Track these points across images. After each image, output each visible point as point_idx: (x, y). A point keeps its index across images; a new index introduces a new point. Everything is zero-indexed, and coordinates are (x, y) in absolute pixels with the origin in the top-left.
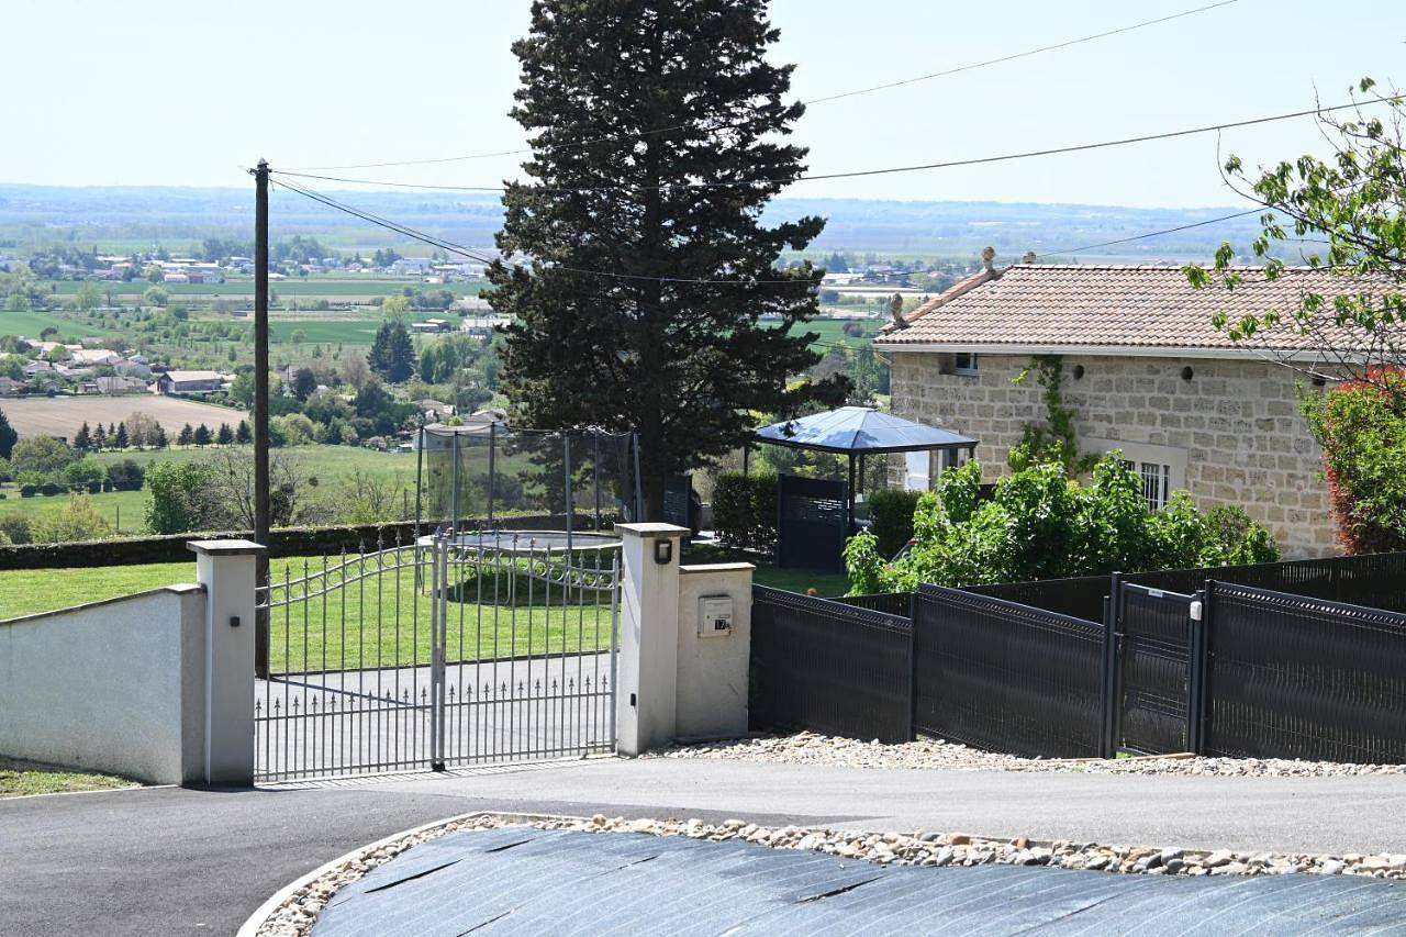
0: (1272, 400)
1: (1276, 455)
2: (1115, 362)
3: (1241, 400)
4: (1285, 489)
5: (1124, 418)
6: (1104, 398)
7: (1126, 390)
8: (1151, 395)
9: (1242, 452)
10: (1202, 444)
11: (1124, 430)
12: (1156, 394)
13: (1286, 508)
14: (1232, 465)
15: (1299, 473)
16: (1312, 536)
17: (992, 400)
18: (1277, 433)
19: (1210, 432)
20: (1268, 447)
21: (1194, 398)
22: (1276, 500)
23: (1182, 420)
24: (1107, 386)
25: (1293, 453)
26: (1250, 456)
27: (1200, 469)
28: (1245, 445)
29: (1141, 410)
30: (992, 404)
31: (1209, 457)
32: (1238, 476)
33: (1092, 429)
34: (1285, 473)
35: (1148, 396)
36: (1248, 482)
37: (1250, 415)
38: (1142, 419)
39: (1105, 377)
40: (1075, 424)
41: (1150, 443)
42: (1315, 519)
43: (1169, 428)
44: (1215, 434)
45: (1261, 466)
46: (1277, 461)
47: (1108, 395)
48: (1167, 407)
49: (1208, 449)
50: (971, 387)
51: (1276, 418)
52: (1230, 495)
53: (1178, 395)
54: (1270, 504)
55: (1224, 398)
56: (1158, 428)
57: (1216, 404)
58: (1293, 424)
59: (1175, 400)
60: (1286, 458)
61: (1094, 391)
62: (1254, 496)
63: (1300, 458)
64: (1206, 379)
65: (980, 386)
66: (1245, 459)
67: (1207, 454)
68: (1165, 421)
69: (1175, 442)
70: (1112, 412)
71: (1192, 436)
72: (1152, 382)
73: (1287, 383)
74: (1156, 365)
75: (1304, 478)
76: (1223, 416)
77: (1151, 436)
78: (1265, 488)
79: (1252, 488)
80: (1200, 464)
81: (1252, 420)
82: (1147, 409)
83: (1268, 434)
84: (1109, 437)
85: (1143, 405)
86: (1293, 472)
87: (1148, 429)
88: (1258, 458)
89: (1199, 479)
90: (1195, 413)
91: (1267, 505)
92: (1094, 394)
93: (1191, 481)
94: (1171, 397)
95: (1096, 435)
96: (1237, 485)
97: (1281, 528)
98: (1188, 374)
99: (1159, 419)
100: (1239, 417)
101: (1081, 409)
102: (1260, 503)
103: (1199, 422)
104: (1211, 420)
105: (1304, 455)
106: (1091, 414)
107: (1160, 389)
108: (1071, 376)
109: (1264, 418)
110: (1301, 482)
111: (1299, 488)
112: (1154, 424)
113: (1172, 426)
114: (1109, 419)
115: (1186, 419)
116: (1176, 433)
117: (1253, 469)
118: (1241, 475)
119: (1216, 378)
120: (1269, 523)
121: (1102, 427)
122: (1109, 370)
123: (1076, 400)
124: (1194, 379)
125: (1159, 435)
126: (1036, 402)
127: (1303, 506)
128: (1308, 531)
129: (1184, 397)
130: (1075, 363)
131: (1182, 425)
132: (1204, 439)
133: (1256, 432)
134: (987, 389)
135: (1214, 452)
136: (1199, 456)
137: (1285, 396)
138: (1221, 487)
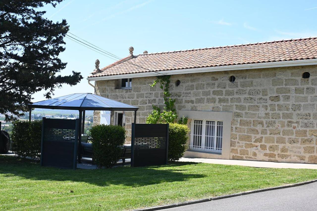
0: (278, 87)
1: (281, 113)
2: (195, 77)
3: (261, 88)
4: (286, 128)
5: (200, 101)
6: (190, 93)
7: (201, 89)
8: (213, 90)
9: (262, 112)
10: (240, 109)
11: (200, 106)
12: (216, 89)
13: (287, 137)
14: (256, 119)
15: (294, 120)
16: (302, 150)
17: (138, 98)
18: (281, 102)
19: (245, 104)
20: (276, 109)
21: (235, 90)
22: (281, 133)
23: (229, 100)
24: (192, 87)
25: (291, 111)
26: (266, 114)
27: (239, 121)
28: (263, 109)
29: (208, 97)
30: (137, 99)
31: (244, 116)
32: (259, 123)
33: (184, 107)
34: (286, 121)
35: (212, 90)
36: (265, 125)
37: (266, 95)
38: (208, 101)
39: (190, 84)
40: (176, 105)
41: (212, 111)
42: (304, 142)
43: (222, 104)
44: (247, 105)
45: (272, 118)
46: (281, 115)
47: (192, 92)
48: (222, 94)
49: (243, 112)
50: (129, 93)
51: (281, 95)
52: (255, 132)
53: (227, 88)
54: (278, 136)
55: (252, 88)
56: (217, 104)
57: (247, 91)
58: (291, 97)
59: (226, 91)
60: (286, 113)
61: (185, 90)
62: (268, 132)
63: (295, 113)
64: (242, 80)
65: (132, 92)
66: (264, 115)
67: (242, 114)
68: (220, 101)
69: (226, 110)
70: (194, 99)
71: (234, 107)
72: (214, 84)
73: (286, 78)
74: (216, 76)
75: (297, 122)
76: (251, 96)
77: (213, 108)
78: (274, 128)
79: (267, 128)
80: (239, 119)
81: (267, 97)
82: (212, 96)
83: (277, 103)
84: (192, 109)
85: (209, 95)
86: (291, 120)
87: (212, 105)
88: (270, 114)
89: (238, 126)
90: (236, 96)
91: (276, 136)
92: (185, 92)
93: (234, 127)
94: (224, 90)
95: (186, 109)
96: (259, 128)
97: (284, 147)
98: (232, 79)
99: (218, 100)
100: (260, 96)
101: (179, 98)
102: (272, 135)
103: (239, 100)
104: (245, 99)
105: (298, 112)
106: (184, 100)
107: (218, 87)
108: (174, 85)
109: (275, 95)
110: (296, 125)
111: (294, 128)
112: (215, 102)
113: (224, 103)
114: (192, 102)
115: (232, 99)
116: (227, 106)
117: (268, 120)
118: (261, 123)
119: (247, 80)
120: (277, 144)
121: (189, 105)
122: (192, 81)
123: (176, 95)
124: (236, 81)
125: (217, 107)
126: (158, 97)
127: (296, 136)
128: (300, 148)
129: (231, 89)
130: (176, 79)
131: (229, 102)
132: (242, 108)
133: (269, 102)
134: (136, 93)
135: (246, 113)
136: (238, 115)
137: (286, 85)
138: (250, 129)
